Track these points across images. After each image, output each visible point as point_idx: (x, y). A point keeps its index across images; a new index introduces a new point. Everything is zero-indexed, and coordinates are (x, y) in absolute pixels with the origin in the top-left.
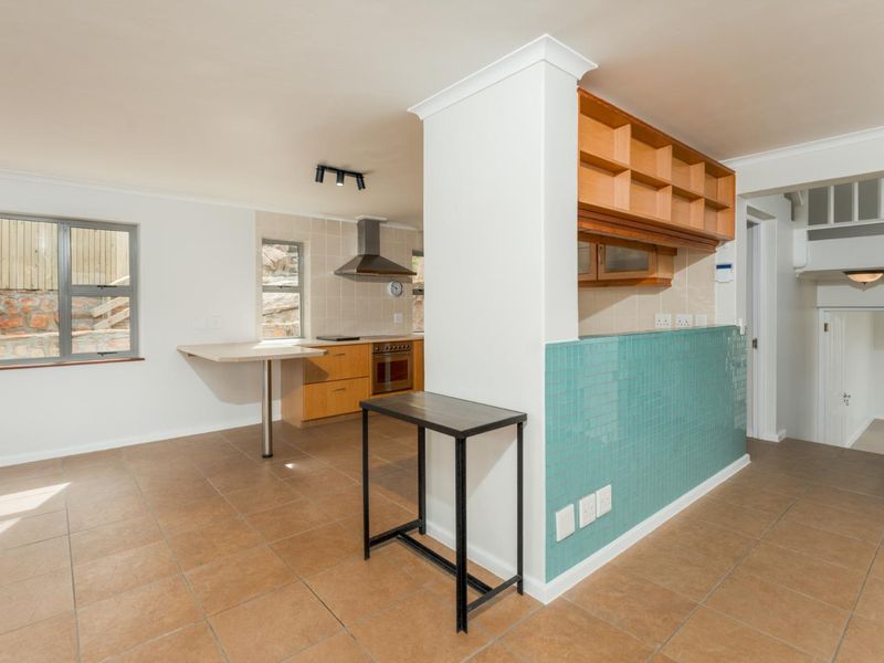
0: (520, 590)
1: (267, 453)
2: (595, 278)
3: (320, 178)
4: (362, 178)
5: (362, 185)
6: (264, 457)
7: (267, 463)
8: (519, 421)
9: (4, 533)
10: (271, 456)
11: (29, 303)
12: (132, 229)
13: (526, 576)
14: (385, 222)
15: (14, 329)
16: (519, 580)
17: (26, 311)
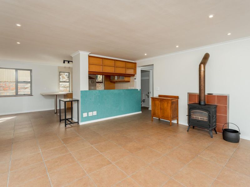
0: (78, 124)
1: (56, 112)
3: (64, 62)
6: (55, 113)
7: (56, 114)
8: (78, 101)
9: (1, 123)
10: (56, 113)
11: (10, 85)
12: (31, 70)
13: (79, 122)
15: (7, 90)
16: (78, 122)
17: (9, 86)
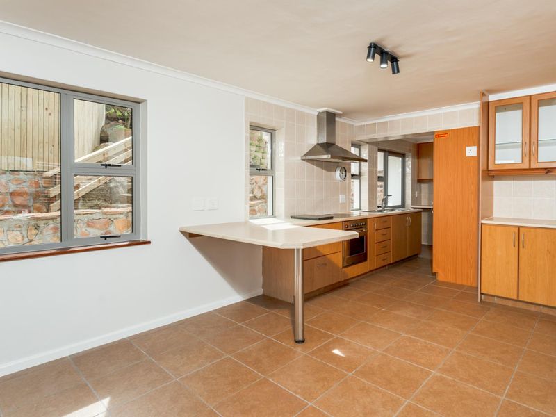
2: (527, 167)
4: (397, 61)
5: (396, 70)
6: (297, 342)
10: (304, 340)
14: (340, 116)
